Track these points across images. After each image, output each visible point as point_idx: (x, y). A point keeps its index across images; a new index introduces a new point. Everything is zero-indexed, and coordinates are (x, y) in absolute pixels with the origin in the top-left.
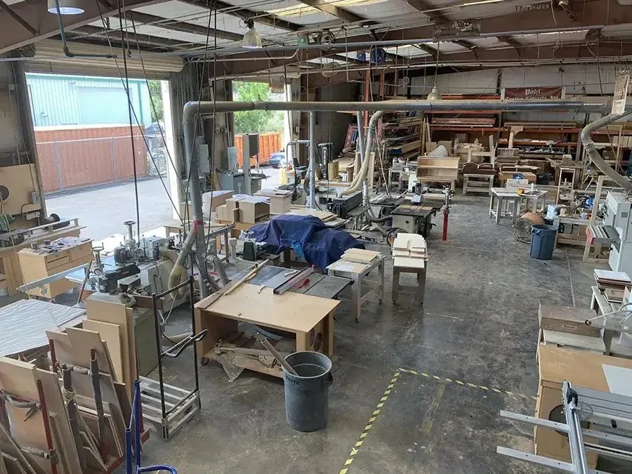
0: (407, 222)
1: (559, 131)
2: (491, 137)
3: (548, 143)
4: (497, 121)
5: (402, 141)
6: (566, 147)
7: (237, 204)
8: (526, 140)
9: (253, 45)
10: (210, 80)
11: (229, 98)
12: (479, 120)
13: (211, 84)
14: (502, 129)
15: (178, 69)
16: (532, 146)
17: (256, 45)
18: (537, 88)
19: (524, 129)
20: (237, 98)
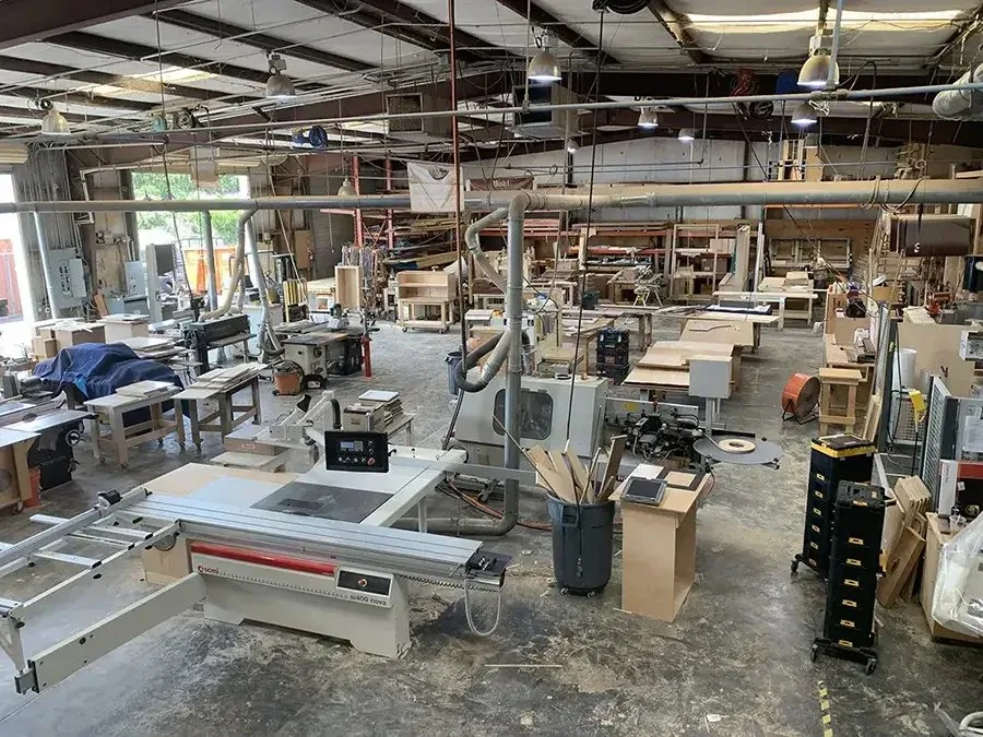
0: (300, 353)
1: (642, 234)
2: (555, 244)
3: (628, 250)
4: (564, 222)
5: (420, 250)
6: (653, 255)
7: (53, 332)
8: (604, 247)
9: (55, 131)
10: (83, 173)
11: (128, 195)
12: (542, 221)
13: (83, 178)
14: (570, 234)
15: (22, 159)
16: (612, 255)
17: (58, 131)
18: (506, 179)
19: (597, 232)
20: (139, 195)
